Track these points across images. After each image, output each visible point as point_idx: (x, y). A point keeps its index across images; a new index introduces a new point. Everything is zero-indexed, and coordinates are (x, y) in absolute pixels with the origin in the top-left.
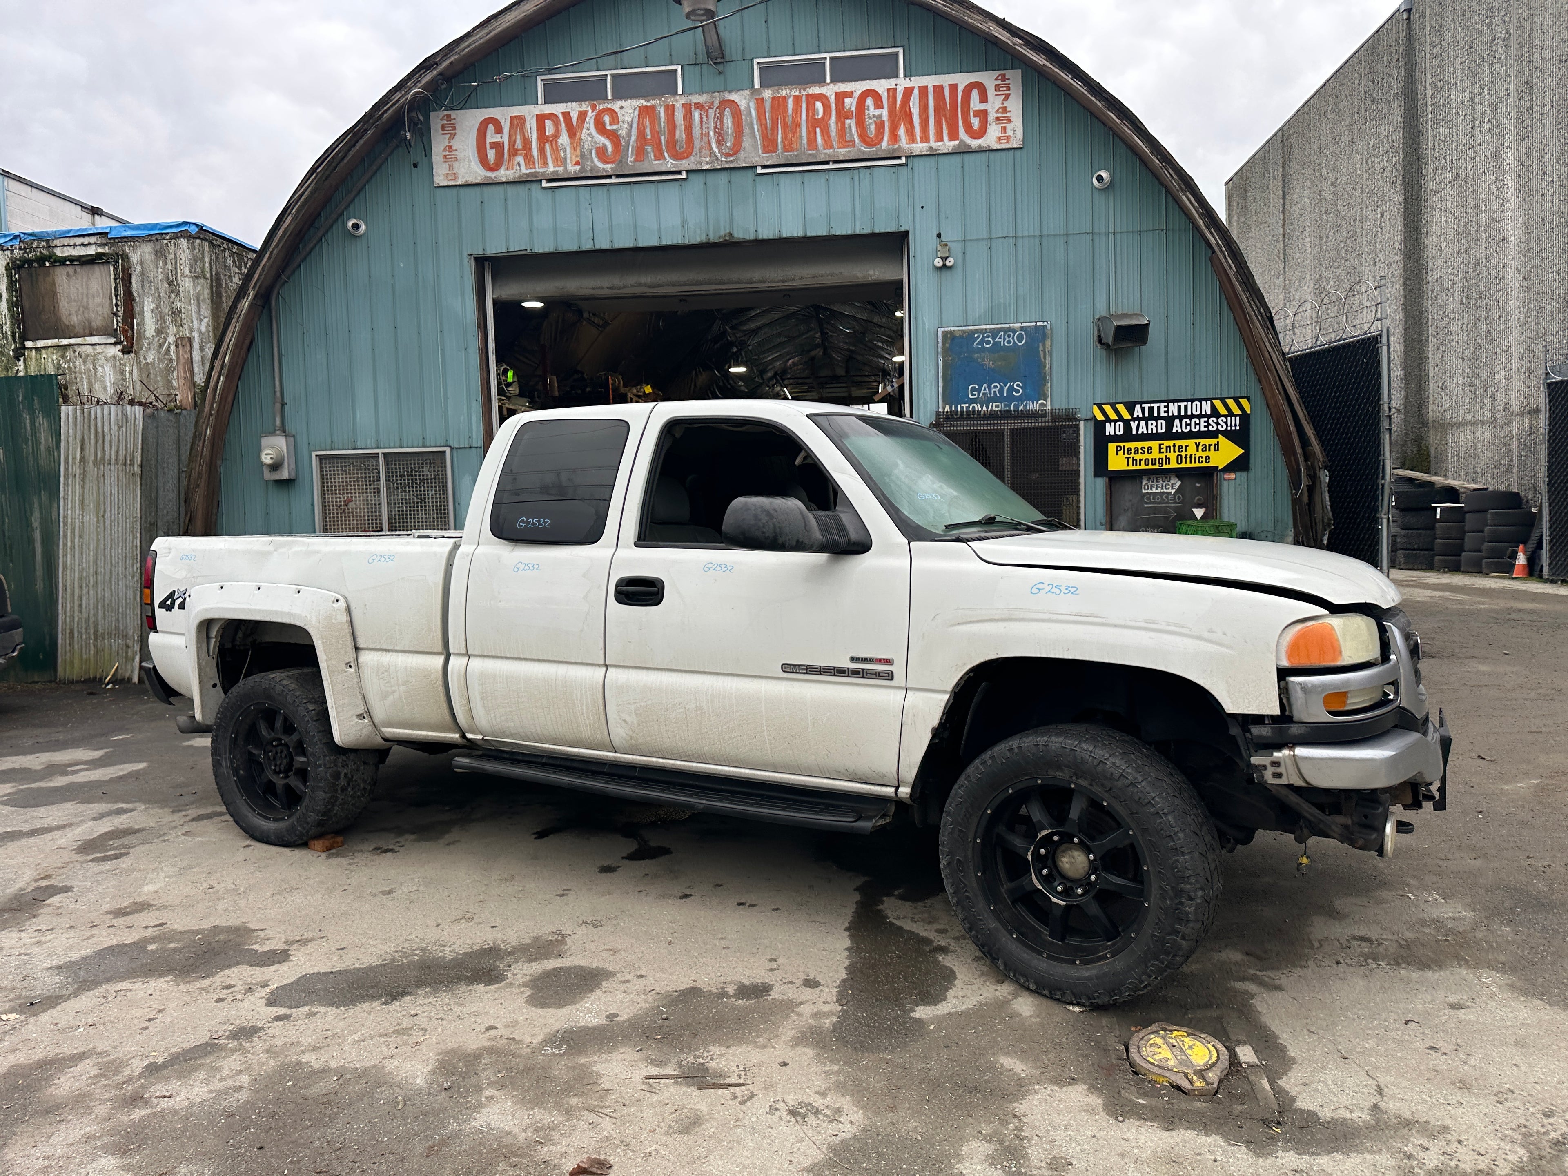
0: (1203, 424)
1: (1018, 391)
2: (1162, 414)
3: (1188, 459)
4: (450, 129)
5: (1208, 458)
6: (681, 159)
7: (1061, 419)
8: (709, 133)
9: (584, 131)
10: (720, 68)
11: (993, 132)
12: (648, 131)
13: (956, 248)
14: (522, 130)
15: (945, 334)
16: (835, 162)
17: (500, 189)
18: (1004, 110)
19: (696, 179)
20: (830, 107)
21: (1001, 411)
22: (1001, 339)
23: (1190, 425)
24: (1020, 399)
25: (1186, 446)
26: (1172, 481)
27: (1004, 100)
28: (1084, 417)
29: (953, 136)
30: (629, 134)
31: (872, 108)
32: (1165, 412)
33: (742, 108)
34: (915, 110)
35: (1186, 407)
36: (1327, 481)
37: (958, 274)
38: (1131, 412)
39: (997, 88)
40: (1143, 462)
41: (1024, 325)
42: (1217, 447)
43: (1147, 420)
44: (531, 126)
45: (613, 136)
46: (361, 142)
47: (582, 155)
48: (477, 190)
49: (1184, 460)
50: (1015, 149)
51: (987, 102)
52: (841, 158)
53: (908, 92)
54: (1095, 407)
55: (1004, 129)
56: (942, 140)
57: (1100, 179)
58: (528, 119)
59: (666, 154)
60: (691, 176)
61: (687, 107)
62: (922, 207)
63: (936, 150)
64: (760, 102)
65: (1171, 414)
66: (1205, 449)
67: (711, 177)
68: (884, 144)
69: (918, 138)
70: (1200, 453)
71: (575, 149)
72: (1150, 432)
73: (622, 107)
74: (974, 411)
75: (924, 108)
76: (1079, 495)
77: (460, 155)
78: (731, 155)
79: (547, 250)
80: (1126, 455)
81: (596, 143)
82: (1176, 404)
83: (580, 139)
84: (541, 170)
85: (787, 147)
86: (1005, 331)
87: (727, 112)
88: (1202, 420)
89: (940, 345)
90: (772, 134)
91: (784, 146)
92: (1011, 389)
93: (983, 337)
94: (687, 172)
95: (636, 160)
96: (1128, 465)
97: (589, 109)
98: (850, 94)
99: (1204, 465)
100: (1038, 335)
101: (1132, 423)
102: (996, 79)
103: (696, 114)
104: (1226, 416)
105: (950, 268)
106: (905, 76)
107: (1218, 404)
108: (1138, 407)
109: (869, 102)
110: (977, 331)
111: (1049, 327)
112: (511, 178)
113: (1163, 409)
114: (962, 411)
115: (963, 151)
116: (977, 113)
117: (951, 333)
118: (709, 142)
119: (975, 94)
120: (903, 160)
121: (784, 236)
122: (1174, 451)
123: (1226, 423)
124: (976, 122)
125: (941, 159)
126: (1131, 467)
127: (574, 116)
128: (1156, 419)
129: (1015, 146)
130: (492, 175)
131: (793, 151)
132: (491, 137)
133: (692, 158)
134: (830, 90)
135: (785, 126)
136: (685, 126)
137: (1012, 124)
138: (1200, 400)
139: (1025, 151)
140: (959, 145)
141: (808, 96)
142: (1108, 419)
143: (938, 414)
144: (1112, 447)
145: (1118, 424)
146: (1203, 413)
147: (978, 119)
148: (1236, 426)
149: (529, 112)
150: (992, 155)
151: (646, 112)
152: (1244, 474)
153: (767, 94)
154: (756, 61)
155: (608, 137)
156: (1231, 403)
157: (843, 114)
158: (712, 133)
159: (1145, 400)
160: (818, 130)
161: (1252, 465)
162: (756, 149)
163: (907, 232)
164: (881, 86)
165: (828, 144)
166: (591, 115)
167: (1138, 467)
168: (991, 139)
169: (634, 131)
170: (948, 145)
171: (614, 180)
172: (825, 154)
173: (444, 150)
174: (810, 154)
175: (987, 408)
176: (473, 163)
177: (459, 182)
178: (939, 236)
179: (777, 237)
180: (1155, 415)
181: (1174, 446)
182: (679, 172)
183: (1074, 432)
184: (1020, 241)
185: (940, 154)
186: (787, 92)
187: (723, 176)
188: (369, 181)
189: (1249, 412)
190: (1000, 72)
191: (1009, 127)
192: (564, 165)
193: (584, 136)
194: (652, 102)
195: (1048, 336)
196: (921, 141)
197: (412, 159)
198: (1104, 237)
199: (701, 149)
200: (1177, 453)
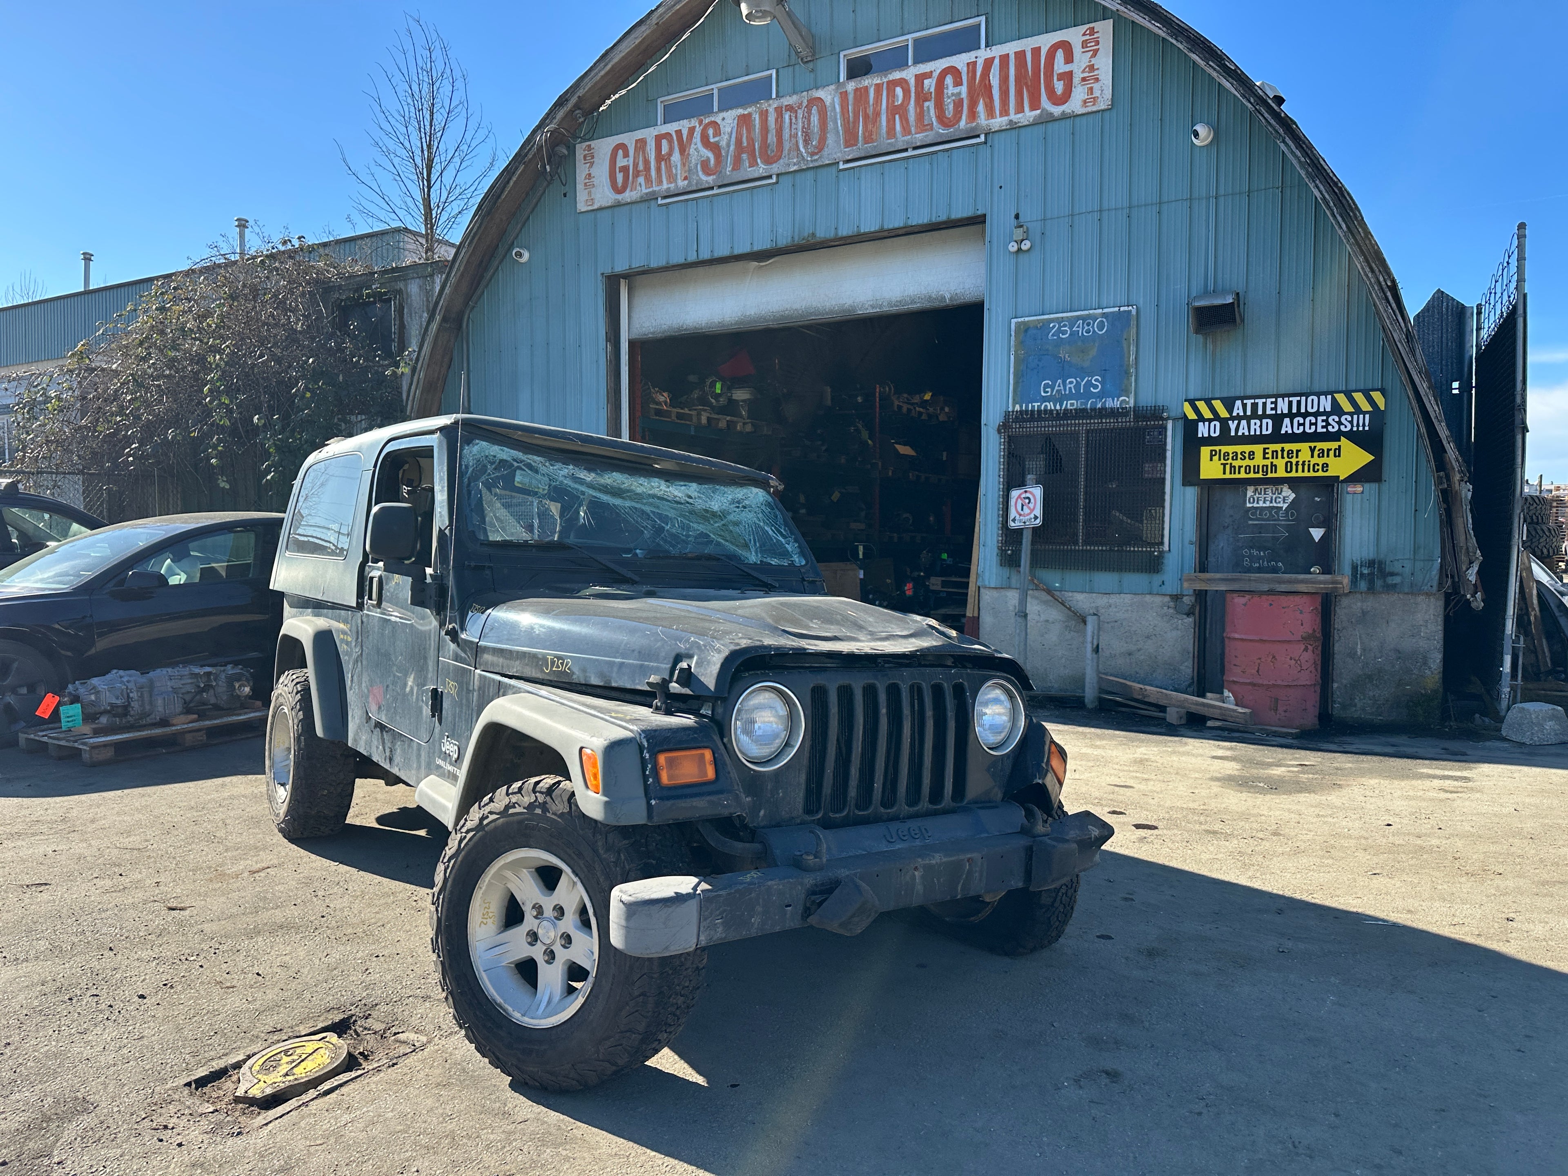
0: (1320, 424)
1: (1096, 387)
2: (1269, 412)
3: (1300, 467)
4: (590, 158)
5: (1325, 466)
6: (771, 163)
7: (1145, 418)
8: (797, 134)
9: (693, 146)
10: (811, 65)
11: (1079, 93)
12: (744, 139)
13: (1035, 229)
14: (644, 152)
15: (1018, 325)
16: (915, 148)
17: (626, 209)
18: (1092, 68)
19: (786, 181)
20: (909, 91)
21: (1076, 410)
22: (1079, 328)
23: (1303, 424)
24: (1099, 396)
25: (1298, 451)
26: (1284, 494)
27: (1091, 57)
28: (1173, 414)
29: (1035, 104)
30: (728, 145)
31: (951, 87)
32: (1272, 409)
33: (828, 104)
34: (995, 82)
35: (1299, 403)
36: (1469, 497)
37: (1037, 258)
38: (1230, 409)
39: (1084, 44)
40: (1243, 470)
41: (1106, 310)
42: (1338, 453)
43: (1248, 419)
44: (651, 147)
45: (715, 148)
46: (514, 179)
47: (690, 170)
48: (609, 211)
49: (1294, 467)
50: (1103, 111)
51: (1072, 62)
52: (918, 144)
53: (989, 62)
54: (1186, 404)
55: (1091, 89)
56: (1022, 111)
57: (1196, 134)
58: (648, 141)
59: (759, 160)
60: (781, 178)
61: (779, 111)
62: (1001, 187)
63: (1016, 123)
64: (844, 95)
65: (1279, 412)
66: (1322, 453)
67: (798, 178)
68: (963, 124)
69: (998, 112)
70: (1316, 460)
71: (684, 165)
72: (1252, 433)
73: (723, 119)
74: (1046, 410)
75: (1004, 79)
76: (1163, 507)
77: (596, 181)
78: (816, 154)
79: (660, 265)
80: (1223, 461)
81: (701, 157)
82: (1286, 399)
83: (689, 154)
84: (658, 189)
85: (868, 139)
86: (1084, 318)
87: (814, 110)
88: (1320, 419)
89: (1013, 338)
90: (854, 126)
91: (864, 138)
92: (1089, 384)
93: (1060, 327)
94: (778, 175)
95: (733, 169)
96: (1224, 473)
97: (697, 124)
98: (929, 75)
99: (1320, 474)
100: (1120, 321)
101: (1230, 422)
102: (1084, 34)
103: (787, 117)
104: (1351, 414)
105: (1029, 250)
106: (986, 47)
107: (1341, 398)
108: (1238, 403)
109: (949, 80)
110: (1052, 320)
111: (1134, 312)
112: (634, 199)
113: (1269, 406)
114: (1033, 411)
115: (1048, 120)
116: (1061, 77)
117: (1024, 323)
118: (797, 142)
119: (1060, 55)
120: (982, 138)
121: (862, 231)
122: (1283, 457)
123: (1351, 422)
124: (1059, 87)
125: (1023, 130)
126: (1228, 476)
127: (685, 133)
128: (1261, 418)
129: (1102, 106)
130: (620, 197)
131: (872, 141)
132: (621, 162)
133: (781, 161)
134: (909, 74)
135: (866, 116)
136: (777, 130)
137: (1100, 84)
138: (1318, 395)
139: (1114, 112)
140: (1040, 116)
141: (888, 82)
142: (1201, 418)
143: (1007, 414)
144: (1205, 451)
145: (1212, 424)
146: (1322, 410)
147: (1062, 82)
148: (1364, 425)
149: (649, 134)
150: (1078, 120)
151: (744, 120)
152: (1374, 486)
153: (851, 86)
154: (842, 55)
155: (711, 150)
156: (1359, 397)
157: (922, 97)
158: (800, 134)
159: (1249, 393)
160: (897, 117)
161: (1385, 476)
162: (839, 144)
163: (985, 215)
164: (960, 61)
165: (906, 130)
166: (698, 130)
167: (1237, 476)
168: (1075, 105)
169: (733, 141)
170: (1029, 115)
171: (715, 191)
172: (903, 141)
173: (586, 178)
174: (889, 144)
175: (1061, 406)
176: (606, 188)
177: (595, 207)
178: (1017, 217)
179: (855, 234)
180: (1260, 412)
181: (1283, 450)
182: (770, 177)
183: (1160, 434)
184: (1105, 214)
185: (1020, 127)
186: (869, 82)
187: (810, 175)
188: (532, 212)
189: (1382, 408)
190: (1087, 26)
191: (1096, 86)
192: (675, 181)
193: (692, 151)
194: (749, 110)
195: (1133, 323)
196: (1001, 115)
197: (563, 190)
198: (1204, 201)
199: (789, 150)
200: (1287, 459)
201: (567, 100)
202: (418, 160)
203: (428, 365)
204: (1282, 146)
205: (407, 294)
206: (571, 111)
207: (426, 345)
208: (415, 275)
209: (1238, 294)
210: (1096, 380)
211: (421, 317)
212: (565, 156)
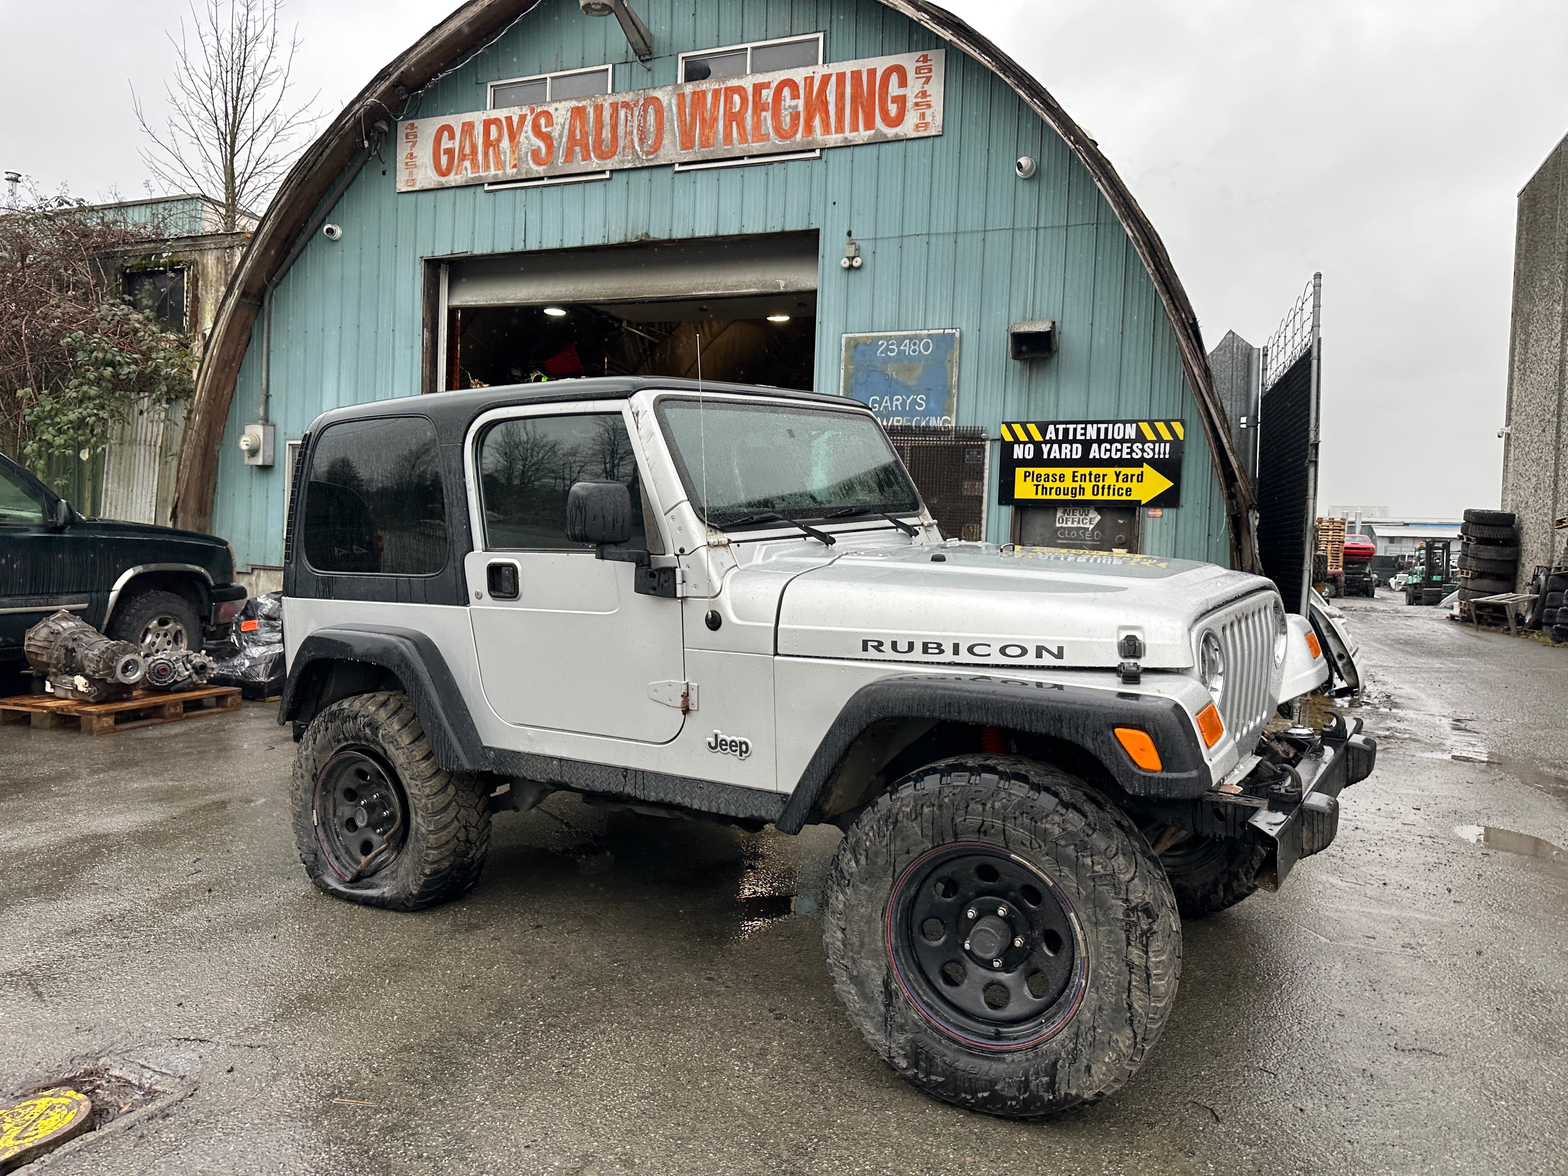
1: (920, 405)
2: (1079, 437)
3: (1106, 491)
4: (412, 137)
5: (1129, 491)
6: (605, 159)
7: (965, 438)
8: (632, 131)
9: (523, 134)
10: (648, 64)
11: (911, 118)
12: (578, 132)
13: (866, 247)
14: (471, 135)
15: (849, 340)
16: (751, 157)
17: (451, 193)
18: (924, 94)
19: (620, 178)
20: (747, 100)
21: (901, 426)
22: (906, 347)
23: (1110, 450)
24: (924, 414)
25: (1104, 476)
26: (1091, 516)
27: (924, 83)
28: (991, 437)
29: (869, 125)
30: (561, 136)
31: (788, 99)
32: (1082, 435)
33: (665, 104)
34: (831, 98)
35: (1107, 429)
36: (1257, 524)
37: (866, 273)
38: (1043, 434)
39: (918, 70)
40: (1053, 491)
41: (931, 332)
42: (1140, 478)
43: (1060, 443)
44: (479, 130)
45: (547, 138)
46: (328, 151)
47: (519, 158)
48: (432, 194)
49: (1101, 491)
50: (934, 136)
51: (906, 86)
52: (754, 153)
53: (826, 79)
54: (1004, 427)
55: (923, 115)
56: (857, 129)
57: (1020, 166)
58: (476, 124)
59: (592, 155)
60: (615, 175)
61: (615, 107)
62: (834, 203)
63: (851, 141)
64: (681, 97)
65: (1088, 437)
66: (1126, 479)
67: (634, 176)
68: (799, 136)
69: (833, 129)
70: (1120, 484)
71: (514, 152)
72: (1063, 457)
73: (556, 109)
75: (840, 96)
76: (980, 524)
77: (418, 162)
78: (651, 153)
79: (485, 252)
80: (1036, 482)
81: (532, 145)
82: (1095, 426)
83: (519, 142)
84: (484, 174)
85: (705, 143)
86: (911, 338)
87: (651, 110)
88: (1125, 445)
89: (843, 353)
90: (691, 130)
91: (702, 142)
92: (914, 400)
93: (888, 345)
95: (565, 161)
96: (1037, 494)
97: (529, 113)
98: (767, 85)
99: (1124, 498)
100: (945, 342)
101: (1043, 446)
102: (918, 61)
103: (622, 113)
104: (1154, 442)
105: (859, 268)
106: (824, 62)
107: (1145, 427)
108: (1051, 428)
109: (786, 92)
110: (881, 338)
111: (957, 335)
112: (459, 184)
113: (1079, 432)
115: (879, 141)
116: (895, 100)
117: (854, 339)
118: (632, 140)
119: (894, 78)
120: (818, 151)
121: (697, 235)
122: (1090, 481)
123: (1153, 450)
124: (893, 109)
125: (857, 149)
126: (1040, 497)
127: (515, 120)
128: (1071, 443)
129: (934, 133)
130: (443, 180)
131: (709, 146)
132: (446, 144)
133: (616, 157)
134: (748, 82)
135: (703, 121)
136: (612, 126)
137: (932, 110)
138: (1124, 422)
139: (944, 139)
140: (875, 135)
141: (726, 89)
142: (1017, 441)
144: (1020, 472)
145: (1027, 446)
146: (1127, 437)
147: (896, 105)
148: (1165, 453)
149: (477, 118)
150: (910, 143)
151: (578, 113)
152: (1171, 512)
153: (689, 88)
154: (680, 56)
155: (543, 140)
156: (1161, 426)
157: (759, 107)
158: (635, 131)
159: (1061, 419)
160: (734, 123)
161: (1181, 502)
162: (675, 145)
163: (818, 230)
164: (798, 75)
165: (743, 139)
166: (530, 118)
167: (1048, 497)
168: (907, 129)
169: (566, 132)
170: (863, 135)
171: (546, 182)
172: (740, 149)
173: (407, 157)
174: (725, 150)
175: (888, 421)
176: (428, 170)
177: (417, 188)
178: (849, 234)
179: (690, 236)
180: (1071, 437)
181: (1090, 474)
182: (603, 172)
183: (979, 453)
184: (933, 239)
185: (854, 146)
186: (707, 86)
187: (645, 174)
188: (347, 188)
189: (1181, 438)
190: (921, 53)
191: (928, 112)
192: (504, 168)
193: (522, 139)
194: (584, 103)
195: (957, 345)
196: (836, 132)
197: (382, 167)
198: (1026, 233)
199: (624, 148)
200: (1094, 483)
201: (390, 75)
202: (221, 124)
203: (224, 343)
204: (1099, 184)
205: (203, 265)
206: (394, 86)
207: (221, 321)
208: (213, 246)
209: (1054, 323)
210: (921, 399)
211: (217, 291)
212: (386, 134)
